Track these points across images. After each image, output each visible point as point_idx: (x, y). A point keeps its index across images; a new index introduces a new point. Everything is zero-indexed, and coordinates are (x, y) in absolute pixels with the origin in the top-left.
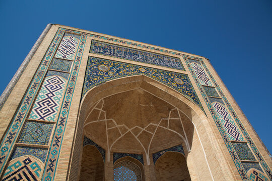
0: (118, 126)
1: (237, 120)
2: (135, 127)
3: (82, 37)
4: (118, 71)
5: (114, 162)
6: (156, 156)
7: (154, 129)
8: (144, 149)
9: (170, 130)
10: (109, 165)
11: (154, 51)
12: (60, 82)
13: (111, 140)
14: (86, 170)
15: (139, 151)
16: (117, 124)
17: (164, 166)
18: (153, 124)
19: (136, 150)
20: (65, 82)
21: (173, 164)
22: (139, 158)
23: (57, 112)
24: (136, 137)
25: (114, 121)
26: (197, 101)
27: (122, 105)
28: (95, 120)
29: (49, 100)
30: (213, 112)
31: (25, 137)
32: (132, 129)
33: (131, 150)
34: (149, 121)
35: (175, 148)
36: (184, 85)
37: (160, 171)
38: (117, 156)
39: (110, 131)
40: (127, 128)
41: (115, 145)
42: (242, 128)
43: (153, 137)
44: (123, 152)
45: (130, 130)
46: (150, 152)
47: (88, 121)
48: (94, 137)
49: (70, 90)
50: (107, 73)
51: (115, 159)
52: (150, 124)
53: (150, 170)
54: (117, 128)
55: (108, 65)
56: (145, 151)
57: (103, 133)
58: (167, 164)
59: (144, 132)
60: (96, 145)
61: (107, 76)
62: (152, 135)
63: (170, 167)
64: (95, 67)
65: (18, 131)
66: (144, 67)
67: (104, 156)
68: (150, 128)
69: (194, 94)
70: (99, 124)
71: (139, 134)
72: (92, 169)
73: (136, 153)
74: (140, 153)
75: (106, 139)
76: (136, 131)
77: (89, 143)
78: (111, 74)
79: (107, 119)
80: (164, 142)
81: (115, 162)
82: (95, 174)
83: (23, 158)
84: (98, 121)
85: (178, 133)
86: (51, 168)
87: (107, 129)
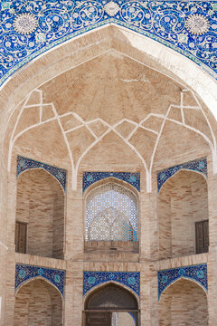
0: (86, 124)
2: (121, 122)
5: (84, 189)
6: (163, 177)
7: (159, 124)
8: (144, 161)
9: (188, 127)
10: (75, 195)
13: (77, 150)
14: (37, 206)
15: (132, 166)
16: (84, 119)
17: (182, 192)
18: (156, 115)
19: (127, 165)
21: (198, 190)
22: (133, 179)
24: (126, 140)
25: (76, 115)
27: (83, 86)
28: (34, 124)
32: (116, 125)
33: (116, 166)
34: (148, 110)
37: (172, 201)
38: (90, 178)
39: (71, 136)
40: (105, 124)
41: (86, 158)
43: (158, 139)
44: (101, 170)
45: (112, 128)
46: (153, 168)
47: (20, 129)
48: (38, 154)
50: (33, 39)
51: (86, 184)
52: (149, 115)
53: (151, 201)
54: (84, 127)
56: (145, 166)
57: (58, 141)
58: (186, 190)
59: (140, 129)
60: (46, 166)
61: (32, 44)
62: (156, 135)
63: (193, 194)
64: (8, 26)
68: (150, 123)
70: (46, 128)
71: (131, 135)
72: (46, 204)
73: (126, 170)
74: (134, 171)
75: (67, 150)
76: (125, 129)
77: (29, 166)
79: (60, 114)
80: (177, 151)
81: (86, 190)
82: (52, 212)
84: (40, 123)
85: (202, 134)
87: (64, 133)
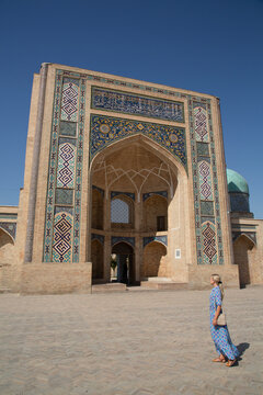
1: (215, 181)
3: (81, 81)
4: (118, 131)
11: (156, 95)
12: (71, 151)
20: (75, 149)
23: (74, 180)
26: (184, 162)
29: (66, 170)
30: (195, 173)
31: (58, 200)
35: (161, 193)
36: (178, 142)
42: (216, 188)
49: (80, 159)
55: (108, 124)
65: (53, 196)
66: (142, 123)
67: (104, 195)
69: (185, 154)
78: (111, 136)
83: (61, 213)
86: (77, 219)
